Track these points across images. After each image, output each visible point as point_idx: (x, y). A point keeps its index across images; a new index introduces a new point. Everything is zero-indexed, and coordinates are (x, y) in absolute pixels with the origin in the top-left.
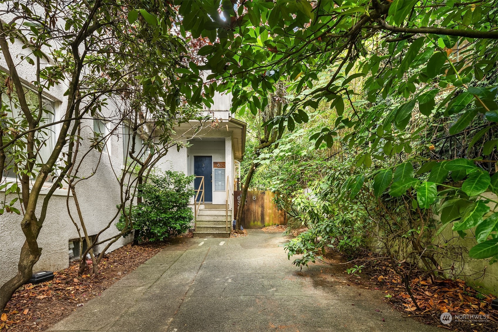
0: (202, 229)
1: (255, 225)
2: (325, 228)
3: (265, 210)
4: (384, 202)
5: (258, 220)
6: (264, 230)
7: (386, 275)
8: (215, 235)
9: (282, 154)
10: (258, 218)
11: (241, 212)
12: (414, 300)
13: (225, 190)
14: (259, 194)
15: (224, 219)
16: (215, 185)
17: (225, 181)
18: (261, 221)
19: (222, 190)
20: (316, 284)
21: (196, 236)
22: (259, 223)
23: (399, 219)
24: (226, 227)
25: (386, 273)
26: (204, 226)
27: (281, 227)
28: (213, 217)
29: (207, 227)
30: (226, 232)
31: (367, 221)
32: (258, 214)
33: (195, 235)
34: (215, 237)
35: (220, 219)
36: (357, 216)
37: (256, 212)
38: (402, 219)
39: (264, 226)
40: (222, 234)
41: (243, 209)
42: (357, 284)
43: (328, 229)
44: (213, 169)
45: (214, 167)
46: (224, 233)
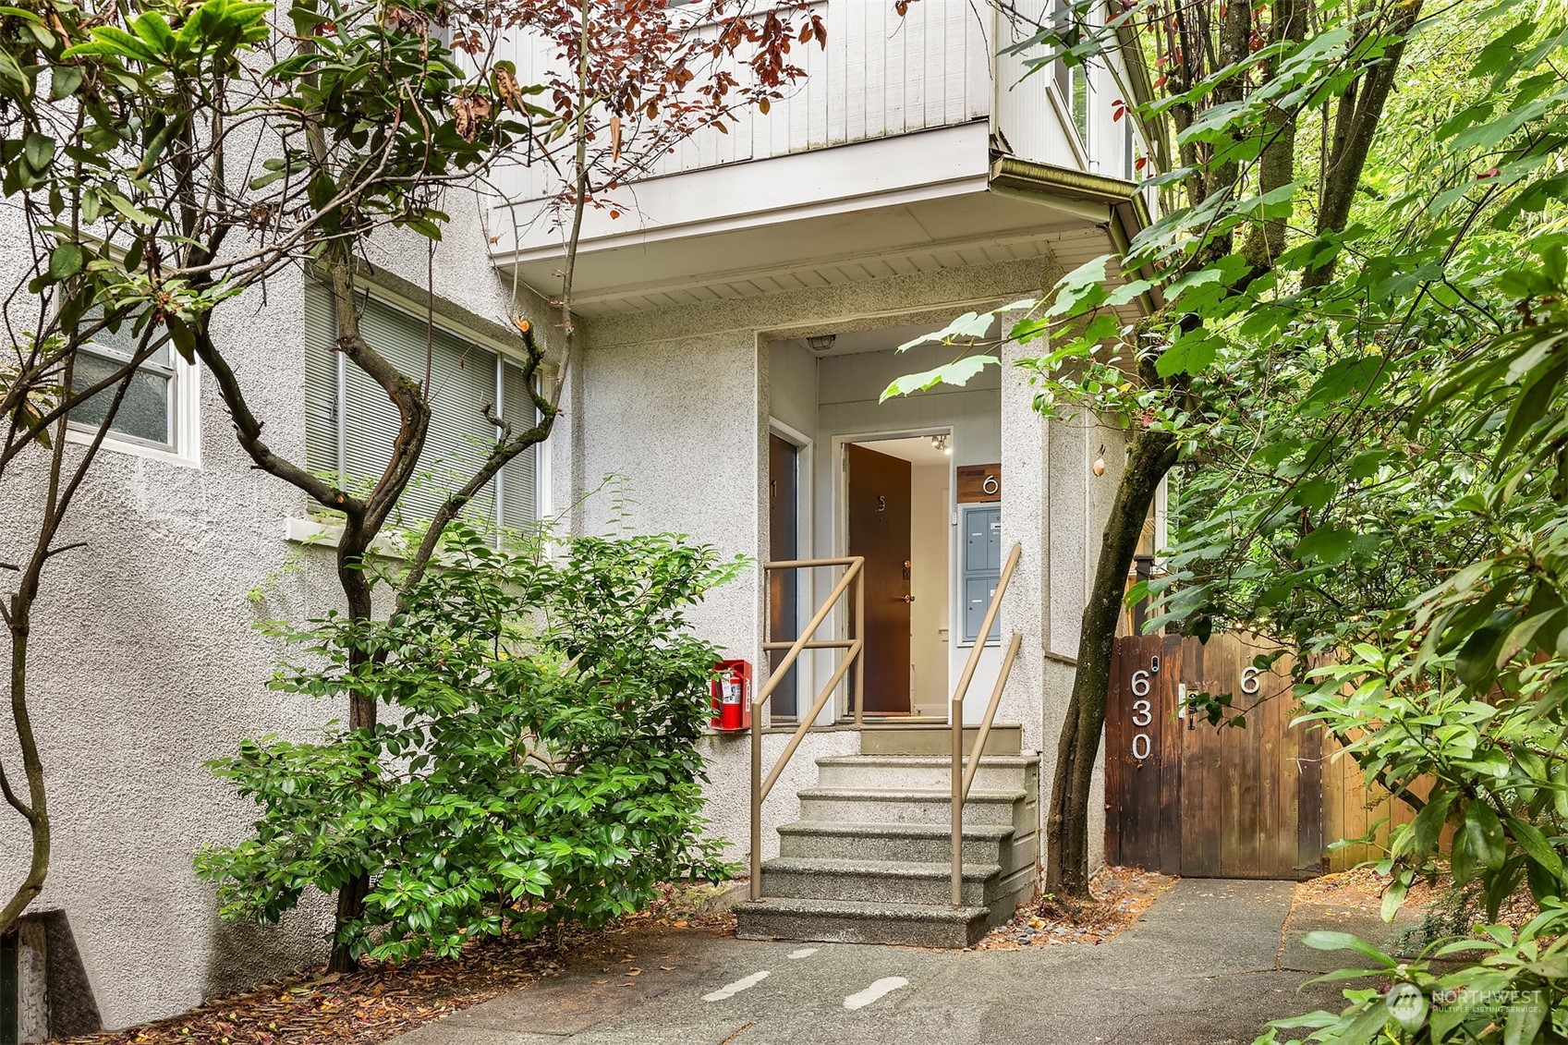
0: (806, 888)
1: (1253, 857)
5: (1280, 823)
10: (1278, 808)
15: (939, 822)
18: (1300, 832)
21: (753, 927)
22: (1285, 844)
24: (947, 879)
28: (894, 809)
29: (835, 875)
30: (947, 912)
32: (1276, 781)
33: (745, 918)
34: (875, 940)
35: (915, 821)
37: (1266, 770)
39: (1325, 866)
40: (921, 920)
45: (959, 496)
46: (931, 920)
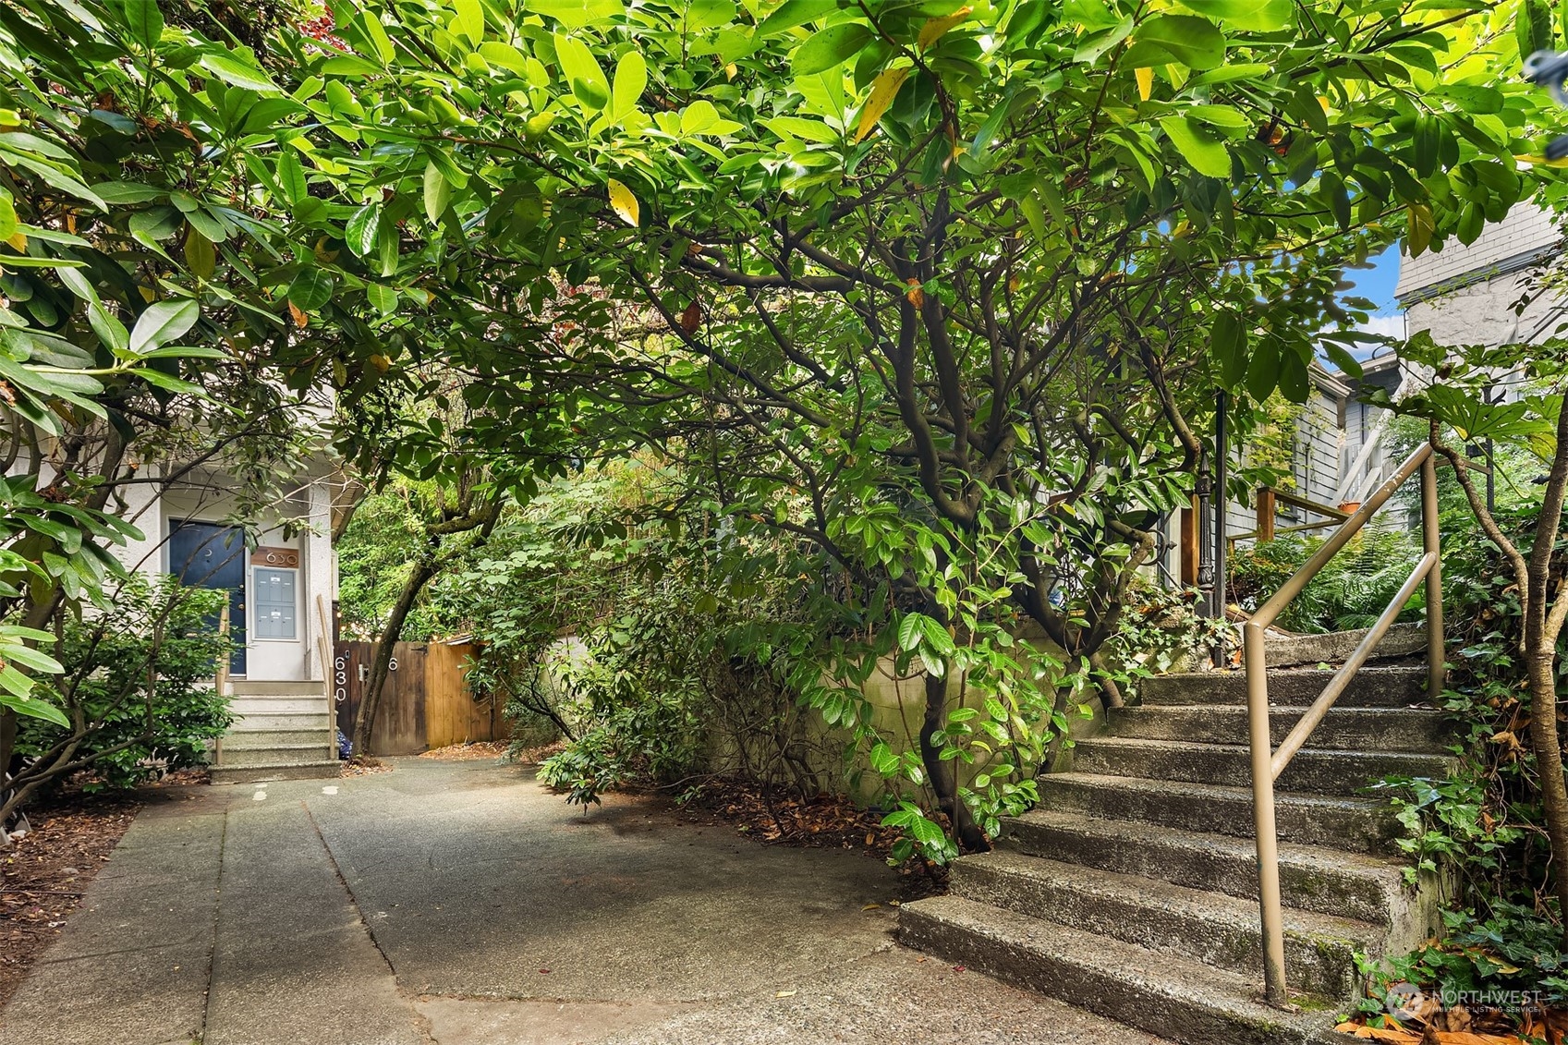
0: (241, 758)
2: (633, 722)
3: (429, 699)
4: (733, 672)
5: (407, 729)
6: (427, 755)
7: (739, 804)
8: (289, 772)
9: (533, 564)
10: (406, 722)
11: (372, 703)
12: (780, 826)
13: (294, 636)
14: (410, 652)
15: (312, 725)
16: (258, 621)
17: (294, 608)
18: (418, 733)
19: (283, 637)
20: (621, 832)
21: (222, 779)
22: (410, 739)
23: (757, 703)
25: (738, 800)
26: (248, 747)
27: (484, 746)
28: (273, 720)
29: (259, 751)
30: (329, 762)
31: (705, 712)
32: (405, 710)
33: (216, 775)
34: (293, 777)
35: (298, 724)
36: (685, 702)
37: (401, 705)
38: (764, 702)
39: (427, 748)
40: (317, 766)
41: (379, 695)
42: (694, 822)
43: (638, 725)
44: (250, 570)
45: (253, 562)
46: (322, 765)
